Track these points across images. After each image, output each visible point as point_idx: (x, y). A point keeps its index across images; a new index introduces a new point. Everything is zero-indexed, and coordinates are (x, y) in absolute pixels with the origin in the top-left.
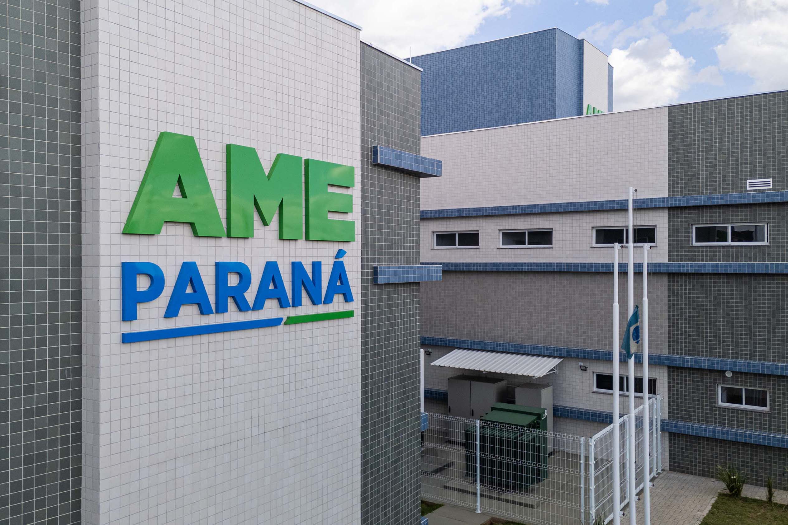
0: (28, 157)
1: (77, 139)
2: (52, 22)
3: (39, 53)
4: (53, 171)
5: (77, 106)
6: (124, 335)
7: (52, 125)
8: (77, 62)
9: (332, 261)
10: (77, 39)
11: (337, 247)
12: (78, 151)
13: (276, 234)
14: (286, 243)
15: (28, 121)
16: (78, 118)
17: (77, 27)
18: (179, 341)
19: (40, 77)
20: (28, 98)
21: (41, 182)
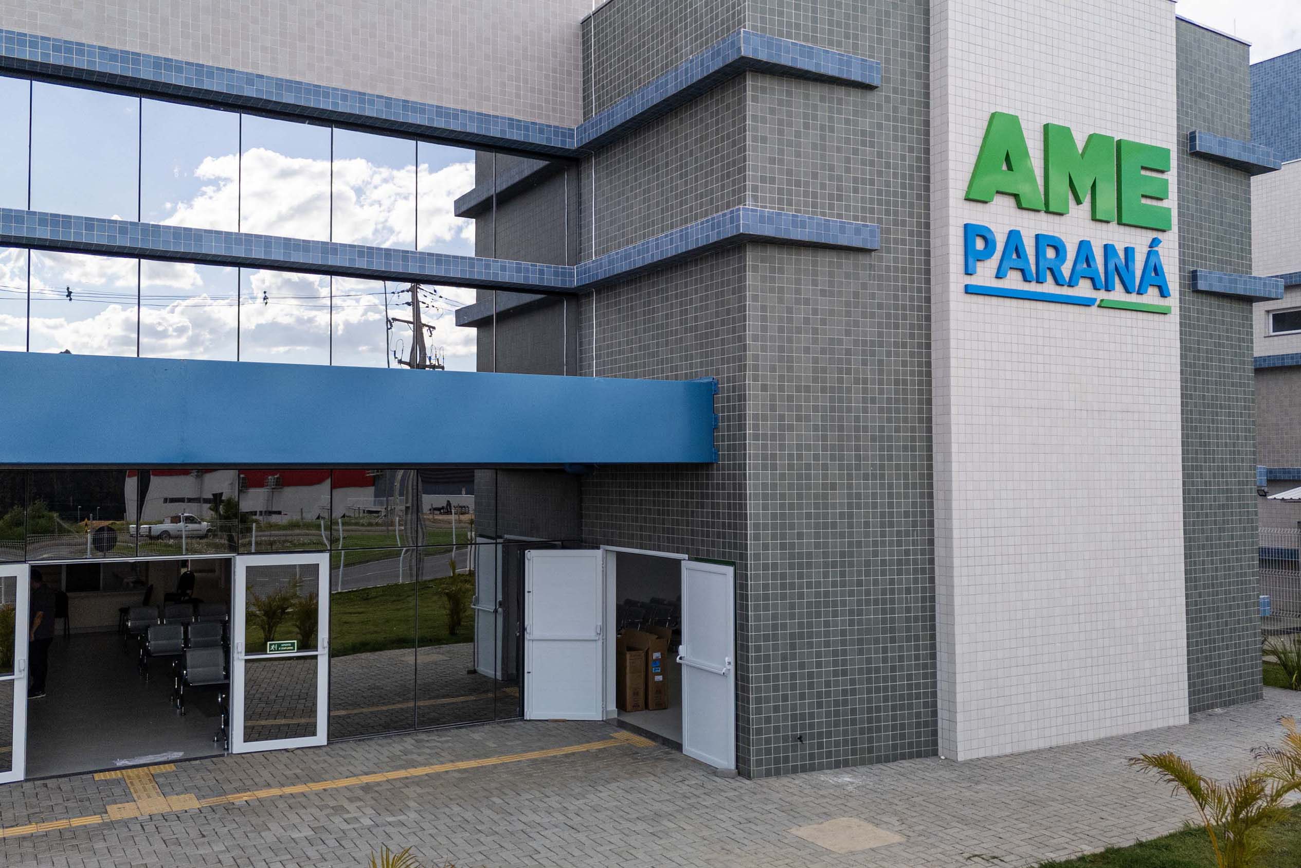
0: (895, 139)
1: (927, 123)
2: (911, 28)
3: (903, 54)
4: (911, 150)
5: (927, 95)
6: (966, 286)
7: (911, 112)
8: (927, 59)
9: (1146, 249)
10: (927, 40)
11: (1152, 235)
12: (927, 133)
13: (1088, 215)
14: (1099, 225)
15: (895, 109)
16: (927, 105)
17: (927, 30)
18: (1008, 302)
19: (903, 73)
20: (895, 91)
21: (903, 158)
